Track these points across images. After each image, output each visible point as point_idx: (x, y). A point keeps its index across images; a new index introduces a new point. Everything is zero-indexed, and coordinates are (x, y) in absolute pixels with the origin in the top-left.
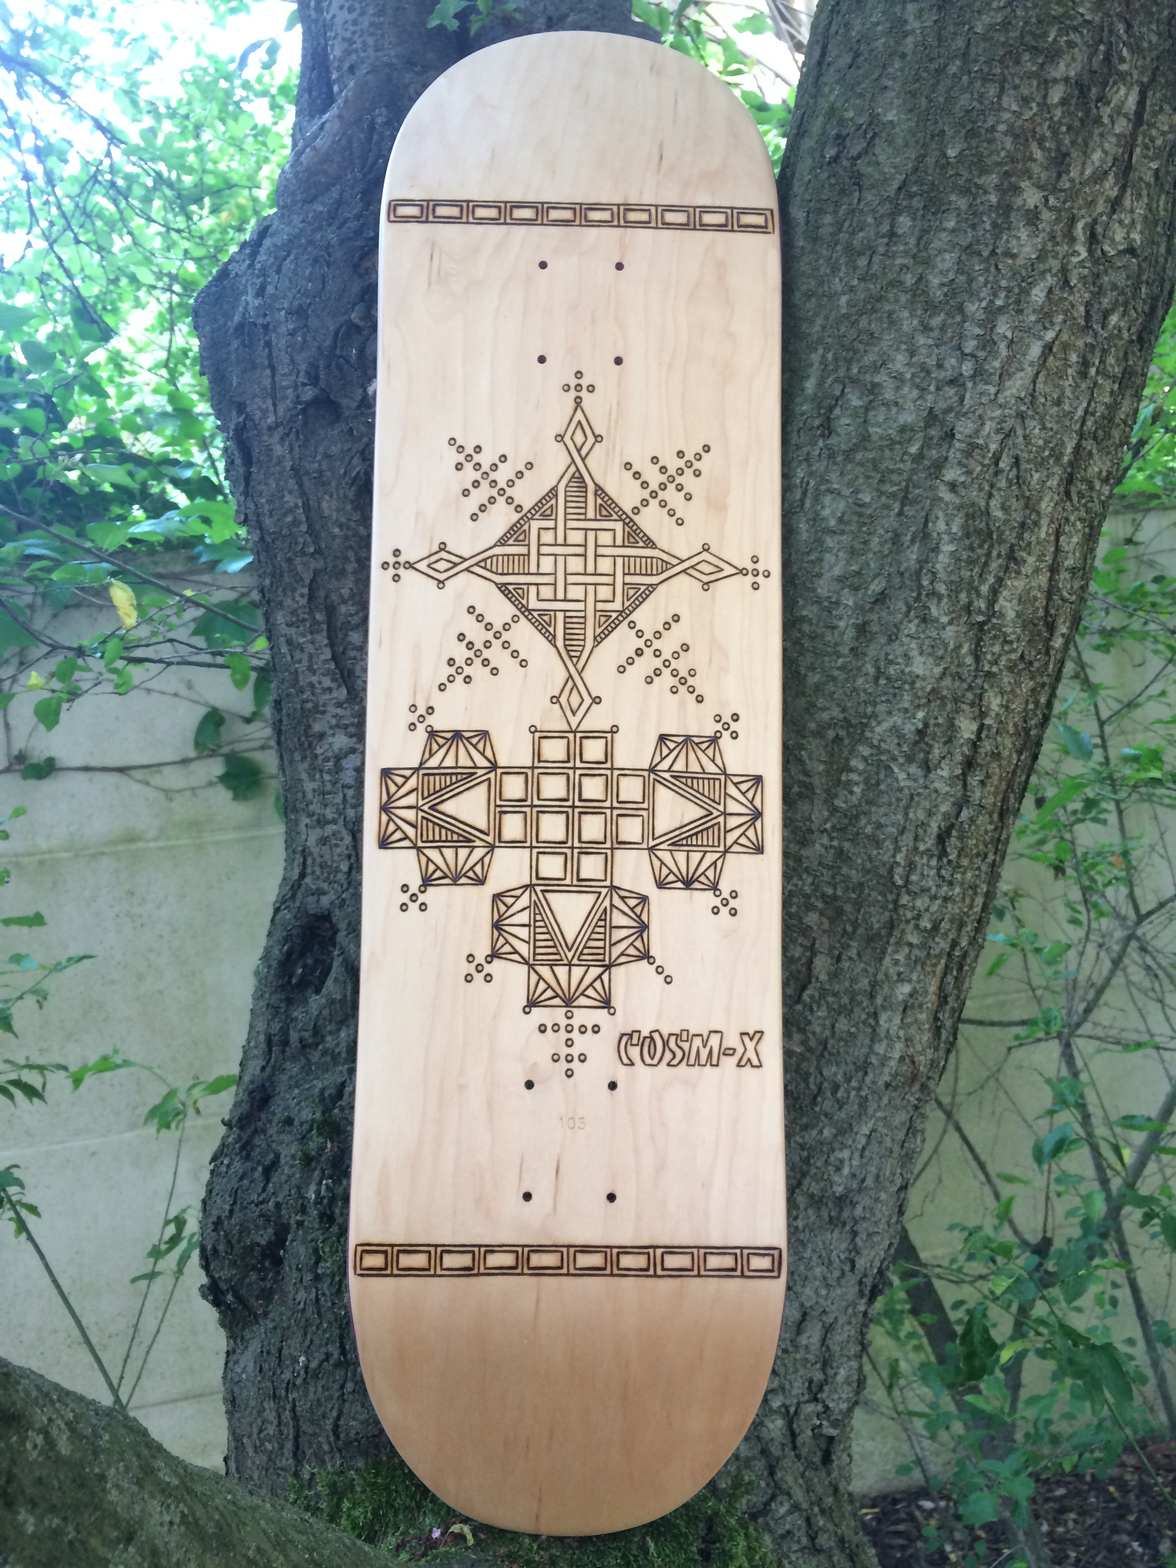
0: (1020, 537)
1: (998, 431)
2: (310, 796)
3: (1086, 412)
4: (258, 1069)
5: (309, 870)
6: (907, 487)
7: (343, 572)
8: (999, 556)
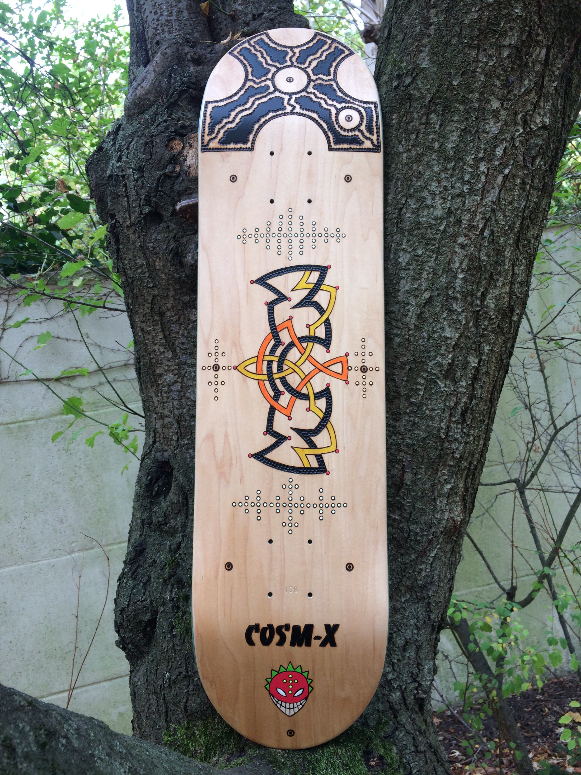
0: (496, 269)
1: (482, 219)
2: (156, 404)
3: (525, 206)
4: (138, 536)
5: (157, 440)
6: (439, 247)
7: (167, 296)
8: (485, 278)
